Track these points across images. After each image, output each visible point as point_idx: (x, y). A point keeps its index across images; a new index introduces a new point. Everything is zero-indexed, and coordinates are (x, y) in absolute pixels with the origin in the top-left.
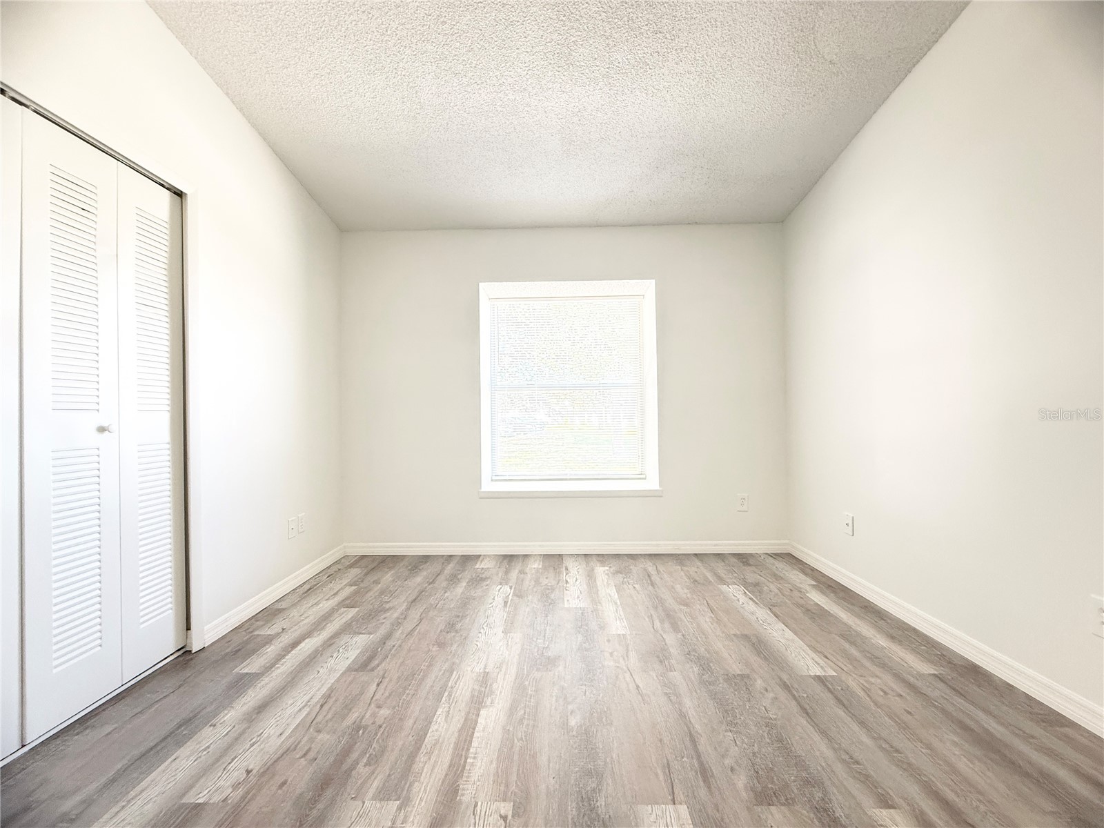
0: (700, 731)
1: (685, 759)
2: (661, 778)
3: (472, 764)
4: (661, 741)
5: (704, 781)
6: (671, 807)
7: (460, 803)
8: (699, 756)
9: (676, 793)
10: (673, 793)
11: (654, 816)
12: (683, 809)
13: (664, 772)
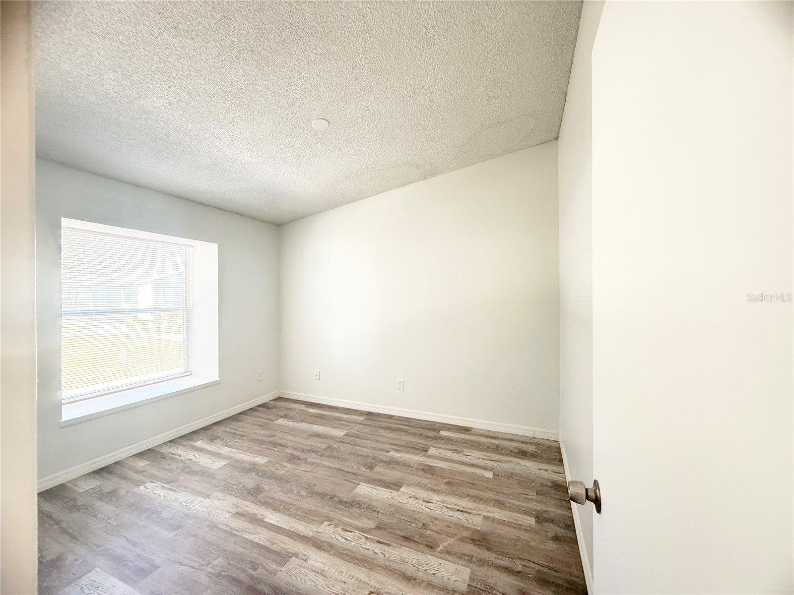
0: (340, 467)
2: (348, 483)
3: (295, 529)
5: (358, 476)
6: (359, 486)
7: (312, 536)
10: (355, 483)
11: (359, 491)
13: (347, 481)
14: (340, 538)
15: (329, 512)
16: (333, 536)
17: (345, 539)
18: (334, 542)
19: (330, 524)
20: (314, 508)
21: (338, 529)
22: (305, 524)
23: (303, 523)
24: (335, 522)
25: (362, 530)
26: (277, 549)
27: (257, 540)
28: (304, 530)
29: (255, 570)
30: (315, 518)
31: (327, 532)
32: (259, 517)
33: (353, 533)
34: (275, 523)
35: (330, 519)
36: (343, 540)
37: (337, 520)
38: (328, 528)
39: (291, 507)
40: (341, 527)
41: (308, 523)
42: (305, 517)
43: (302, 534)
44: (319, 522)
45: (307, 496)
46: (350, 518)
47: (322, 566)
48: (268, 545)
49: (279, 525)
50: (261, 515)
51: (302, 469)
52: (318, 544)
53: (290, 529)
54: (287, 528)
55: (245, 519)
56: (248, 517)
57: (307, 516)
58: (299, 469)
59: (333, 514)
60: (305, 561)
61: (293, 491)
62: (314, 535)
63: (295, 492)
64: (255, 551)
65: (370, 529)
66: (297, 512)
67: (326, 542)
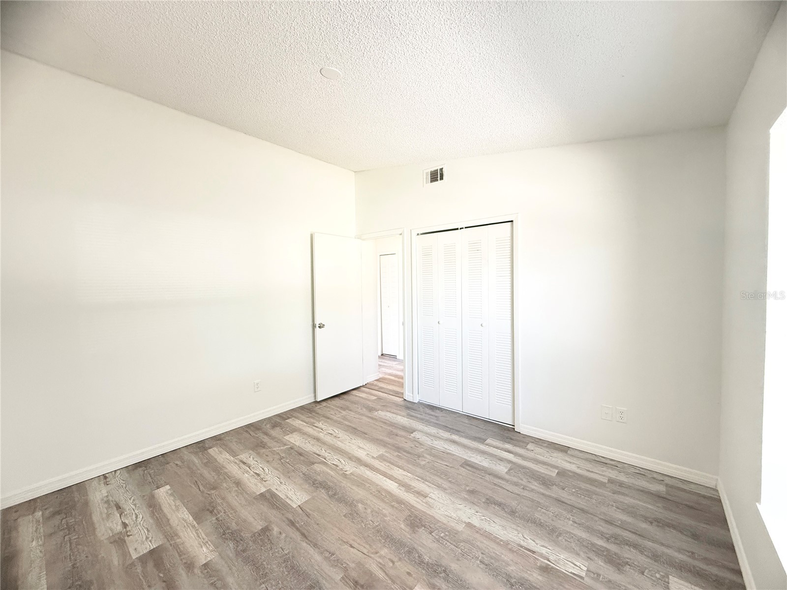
0: (302, 542)
1: (303, 524)
2: (308, 511)
4: (318, 524)
5: (291, 520)
6: (299, 504)
7: (361, 466)
8: (298, 529)
9: (300, 509)
10: (301, 508)
11: (304, 498)
12: (295, 506)
13: (308, 512)
14: (343, 461)
15: (343, 481)
16: (346, 463)
17: (339, 460)
18: (346, 460)
19: (345, 471)
20: (354, 488)
21: (341, 467)
22: (364, 475)
23: (366, 477)
24: (341, 472)
25: (325, 464)
26: (385, 463)
27: (400, 470)
28: (366, 471)
29: (398, 455)
30: (356, 478)
31: (349, 468)
32: (403, 489)
33: (333, 463)
34: (387, 480)
35: (345, 476)
36: (341, 460)
37: (338, 474)
38: (348, 469)
39: (374, 492)
40: (338, 468)
41: (362, 475)
42: (363, 481)
43: (368, 469)
44: (353, 475)
45: (358, 502)
46: (328, 474)
47: (359, 450)
48: (392, 466)
49: (385, 478)
50: (401, 490)
51: (355, 551)
52: (359, 461)
53: (376, 473)
54: (378, 474)
55: (415, 489)
56: (413, 490)
57: (362, 482)
58: (360, 554)
59: (340, 478)
60: (368, 454)
61: (372, 512)
62: (359, 466)
63: (369, 511)
64: (400, 464)
65: (319, 463)
66: (369, 487)
67: (352, 461)
